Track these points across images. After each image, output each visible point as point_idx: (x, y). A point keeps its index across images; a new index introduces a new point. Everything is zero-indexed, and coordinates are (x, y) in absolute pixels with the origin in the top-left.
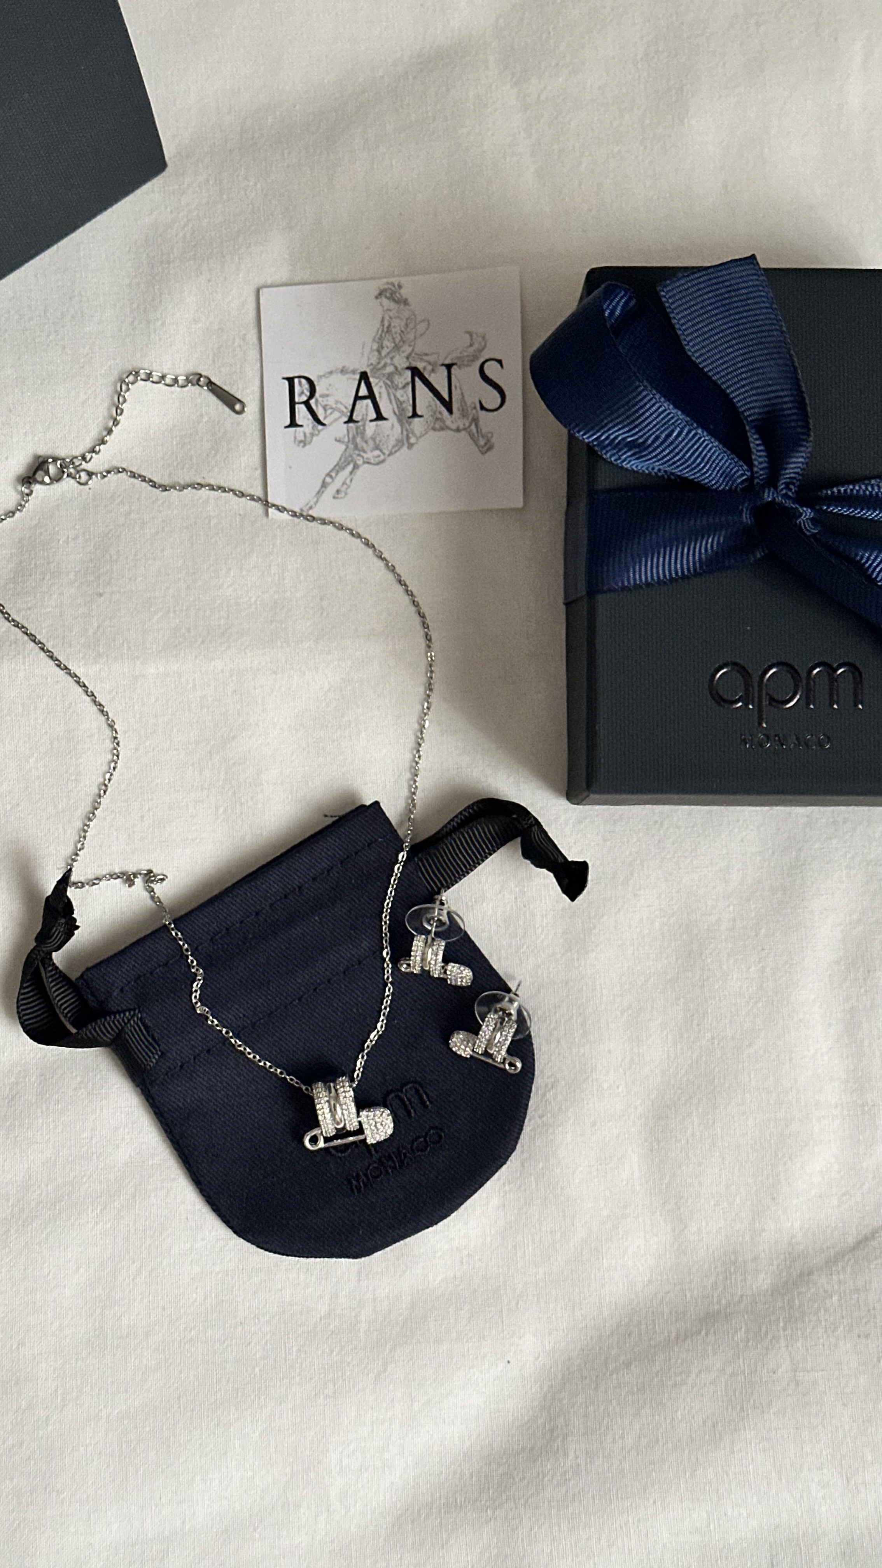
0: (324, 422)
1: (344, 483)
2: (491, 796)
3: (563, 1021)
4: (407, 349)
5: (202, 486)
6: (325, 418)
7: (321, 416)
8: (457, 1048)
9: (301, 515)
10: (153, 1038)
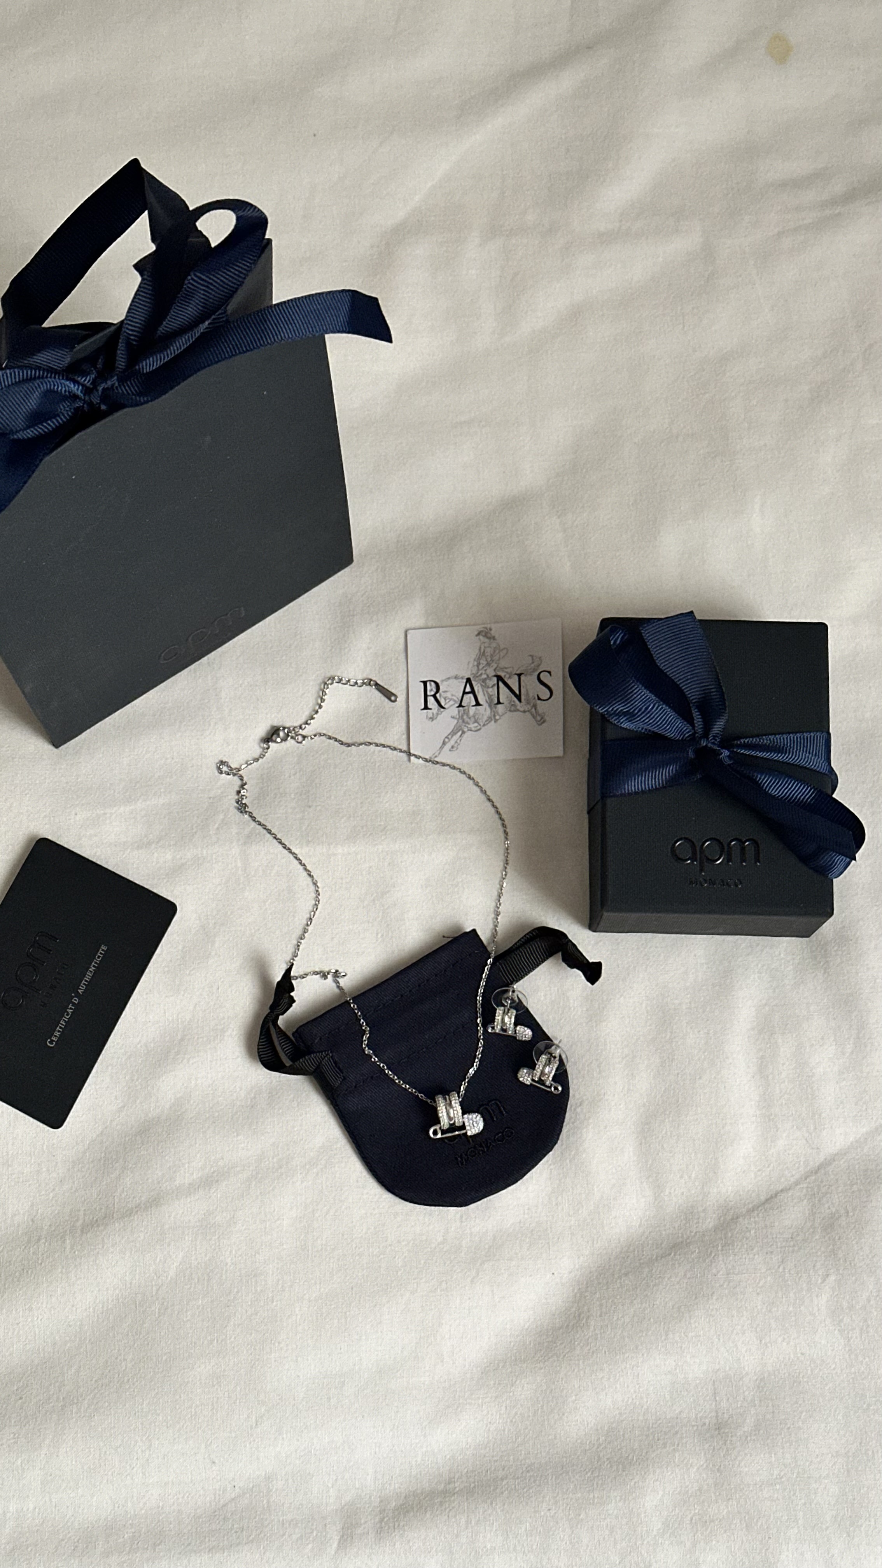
0: (445, 707)
1: (456, 742)
2: (543, 926)
4: (495, 666)
5: (371, 744)
6: (445, 704)
7: (443, 704)
8: (522, 1079)
9: (430, 761)
10: (339, 1068)
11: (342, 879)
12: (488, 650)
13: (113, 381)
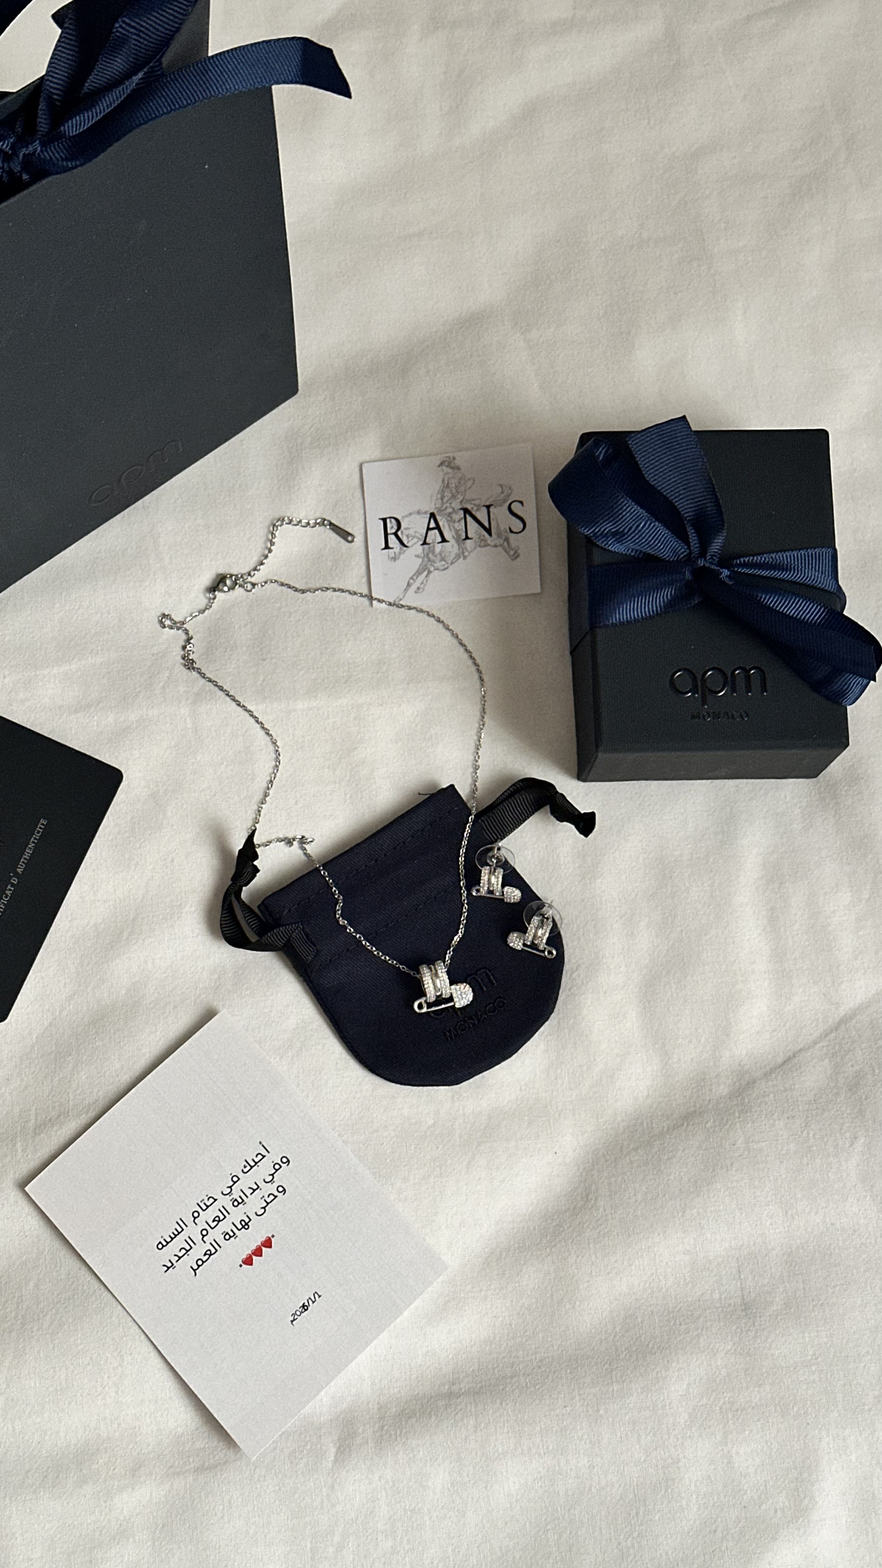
0: (408, 545)
1: (422, 583)
2: (529, 777)
3: (582, 926)
4: (460, 497)
6: (408, 542)
7: (405, 542)
8: (512, 944)
9: (394, 604)
10: (311, 942)
11: (303, 737)
12: (453, 481)
13: (36, 147)
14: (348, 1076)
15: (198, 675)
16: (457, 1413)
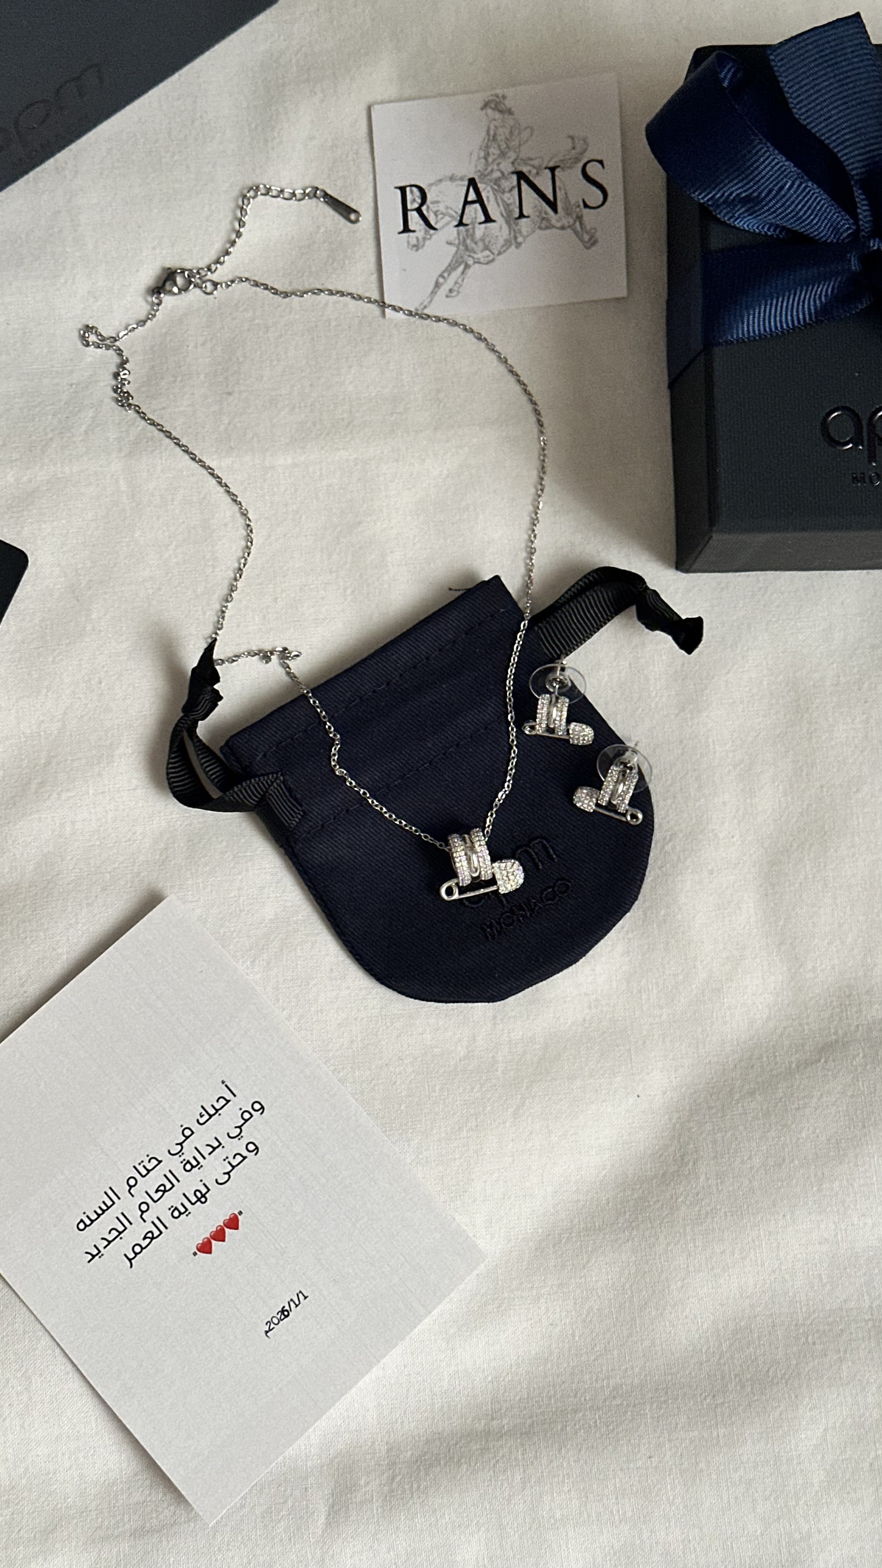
0: (436, 227)
1: (456, 283)
2: (607, 565)
3: (679, 777)
4: (512, 155)
5: (321, 291)
6: (436, 223)
7: (433, 223)
8: (581, 804)
9: (417, 314)
10: (296, 800)
11: (286, 505)
14: (348, 988)
15: (136, 415)
16: (497, 1461)
